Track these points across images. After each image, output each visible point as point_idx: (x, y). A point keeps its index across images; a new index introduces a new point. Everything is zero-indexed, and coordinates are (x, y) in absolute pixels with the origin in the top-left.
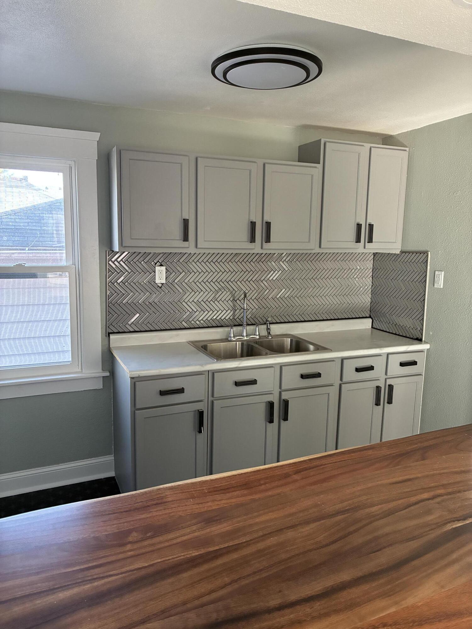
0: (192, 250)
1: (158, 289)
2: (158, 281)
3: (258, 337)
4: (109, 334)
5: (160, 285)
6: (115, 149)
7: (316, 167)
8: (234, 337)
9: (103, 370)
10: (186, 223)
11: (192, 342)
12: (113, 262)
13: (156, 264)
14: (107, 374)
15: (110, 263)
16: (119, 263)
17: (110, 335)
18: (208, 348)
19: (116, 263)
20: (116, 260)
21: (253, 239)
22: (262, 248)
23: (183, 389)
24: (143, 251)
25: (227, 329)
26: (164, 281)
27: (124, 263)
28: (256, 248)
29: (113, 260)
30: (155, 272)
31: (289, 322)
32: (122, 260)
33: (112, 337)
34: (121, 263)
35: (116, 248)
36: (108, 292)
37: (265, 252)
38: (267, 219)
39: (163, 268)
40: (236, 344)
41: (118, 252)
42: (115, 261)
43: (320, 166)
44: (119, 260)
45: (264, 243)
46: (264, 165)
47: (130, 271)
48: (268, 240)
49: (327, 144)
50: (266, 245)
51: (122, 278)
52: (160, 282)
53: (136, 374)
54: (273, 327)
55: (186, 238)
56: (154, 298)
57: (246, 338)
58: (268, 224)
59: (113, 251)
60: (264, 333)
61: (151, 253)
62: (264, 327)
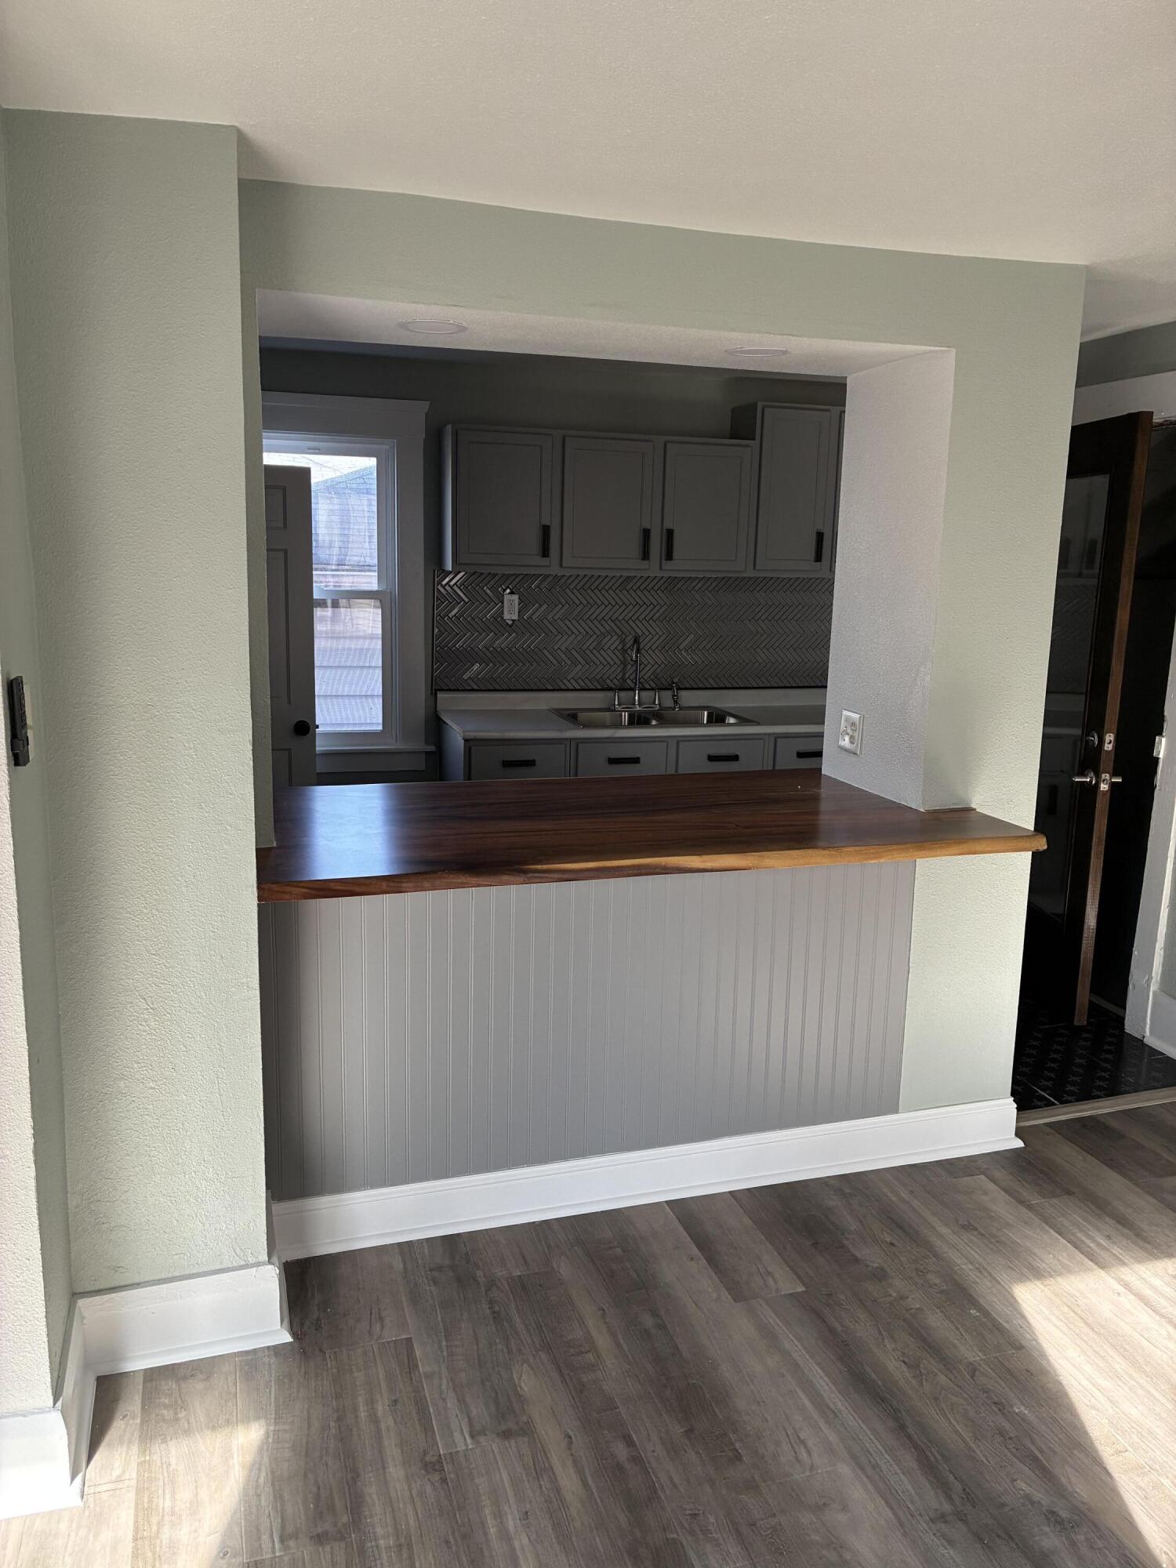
0: (555, 570)
1: (508, 628)
2: (506, 616)
3: (658, 707)
4: (436, 690)
5: (510, 623)
6: (449, 428)
7: (748, 446)
8: (619, 705)
9: (427, 743)
10: (546, 531)
11: (556, 710)
12: (444, 587)
13: (505, 590)
14: (432, 748)
15: (439, 587)
16: (451, 587)
17: (438, 692)
18: (578, 719)
19: (447, 587)
20: (448, 583)
21: (646, 555)
22: (661, 568)
23: (534, 761)
24: (485, 570)
25: (610, 694)
26: (515, 617)
27: (459, 588)
28: (653, 568)
29: (444, 583)
30: (503, 603)
31: (713, 688)
32: (456, 584)
33: (440, 695)
34: (455, 588)
35: (449, 566)
36: (436, 630)
37: (666, 575)
38: (668, 525)
39: (515, 597)
40: (621, 715)
41: (451, 572)
42: (446, 585)
43: (755, 443)
44: (452, 583)
45: (663, 561)
46: (665, 445)
47: (467, 600)
48: (669, 556)
49: (767, 411)
50: (667, 565)
51: (455, 611)
52: (509, 618)
53: (471, 735)
54: (683, 694)
55: (545, 552)
56: (502, 642)
57: (638, 708)
58: (670, 534)
59: (444, 570)
60: (669, 703)
61: (497, 574)
62: (669, 693)
